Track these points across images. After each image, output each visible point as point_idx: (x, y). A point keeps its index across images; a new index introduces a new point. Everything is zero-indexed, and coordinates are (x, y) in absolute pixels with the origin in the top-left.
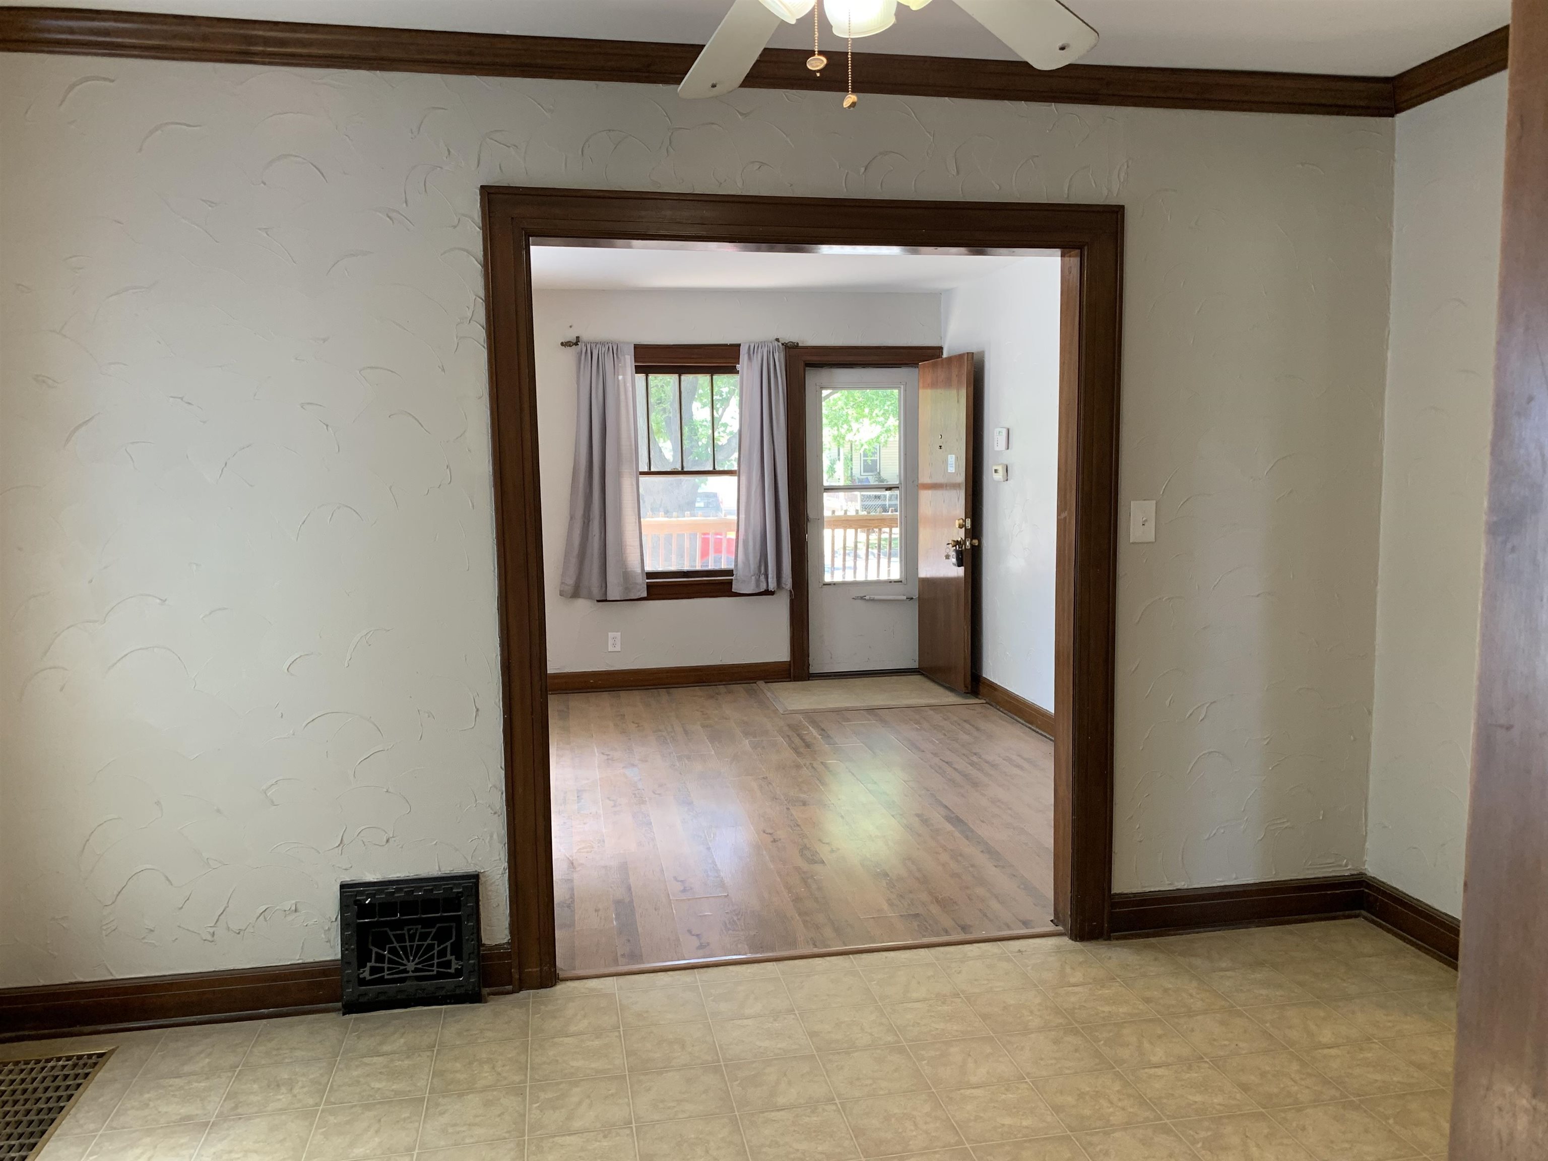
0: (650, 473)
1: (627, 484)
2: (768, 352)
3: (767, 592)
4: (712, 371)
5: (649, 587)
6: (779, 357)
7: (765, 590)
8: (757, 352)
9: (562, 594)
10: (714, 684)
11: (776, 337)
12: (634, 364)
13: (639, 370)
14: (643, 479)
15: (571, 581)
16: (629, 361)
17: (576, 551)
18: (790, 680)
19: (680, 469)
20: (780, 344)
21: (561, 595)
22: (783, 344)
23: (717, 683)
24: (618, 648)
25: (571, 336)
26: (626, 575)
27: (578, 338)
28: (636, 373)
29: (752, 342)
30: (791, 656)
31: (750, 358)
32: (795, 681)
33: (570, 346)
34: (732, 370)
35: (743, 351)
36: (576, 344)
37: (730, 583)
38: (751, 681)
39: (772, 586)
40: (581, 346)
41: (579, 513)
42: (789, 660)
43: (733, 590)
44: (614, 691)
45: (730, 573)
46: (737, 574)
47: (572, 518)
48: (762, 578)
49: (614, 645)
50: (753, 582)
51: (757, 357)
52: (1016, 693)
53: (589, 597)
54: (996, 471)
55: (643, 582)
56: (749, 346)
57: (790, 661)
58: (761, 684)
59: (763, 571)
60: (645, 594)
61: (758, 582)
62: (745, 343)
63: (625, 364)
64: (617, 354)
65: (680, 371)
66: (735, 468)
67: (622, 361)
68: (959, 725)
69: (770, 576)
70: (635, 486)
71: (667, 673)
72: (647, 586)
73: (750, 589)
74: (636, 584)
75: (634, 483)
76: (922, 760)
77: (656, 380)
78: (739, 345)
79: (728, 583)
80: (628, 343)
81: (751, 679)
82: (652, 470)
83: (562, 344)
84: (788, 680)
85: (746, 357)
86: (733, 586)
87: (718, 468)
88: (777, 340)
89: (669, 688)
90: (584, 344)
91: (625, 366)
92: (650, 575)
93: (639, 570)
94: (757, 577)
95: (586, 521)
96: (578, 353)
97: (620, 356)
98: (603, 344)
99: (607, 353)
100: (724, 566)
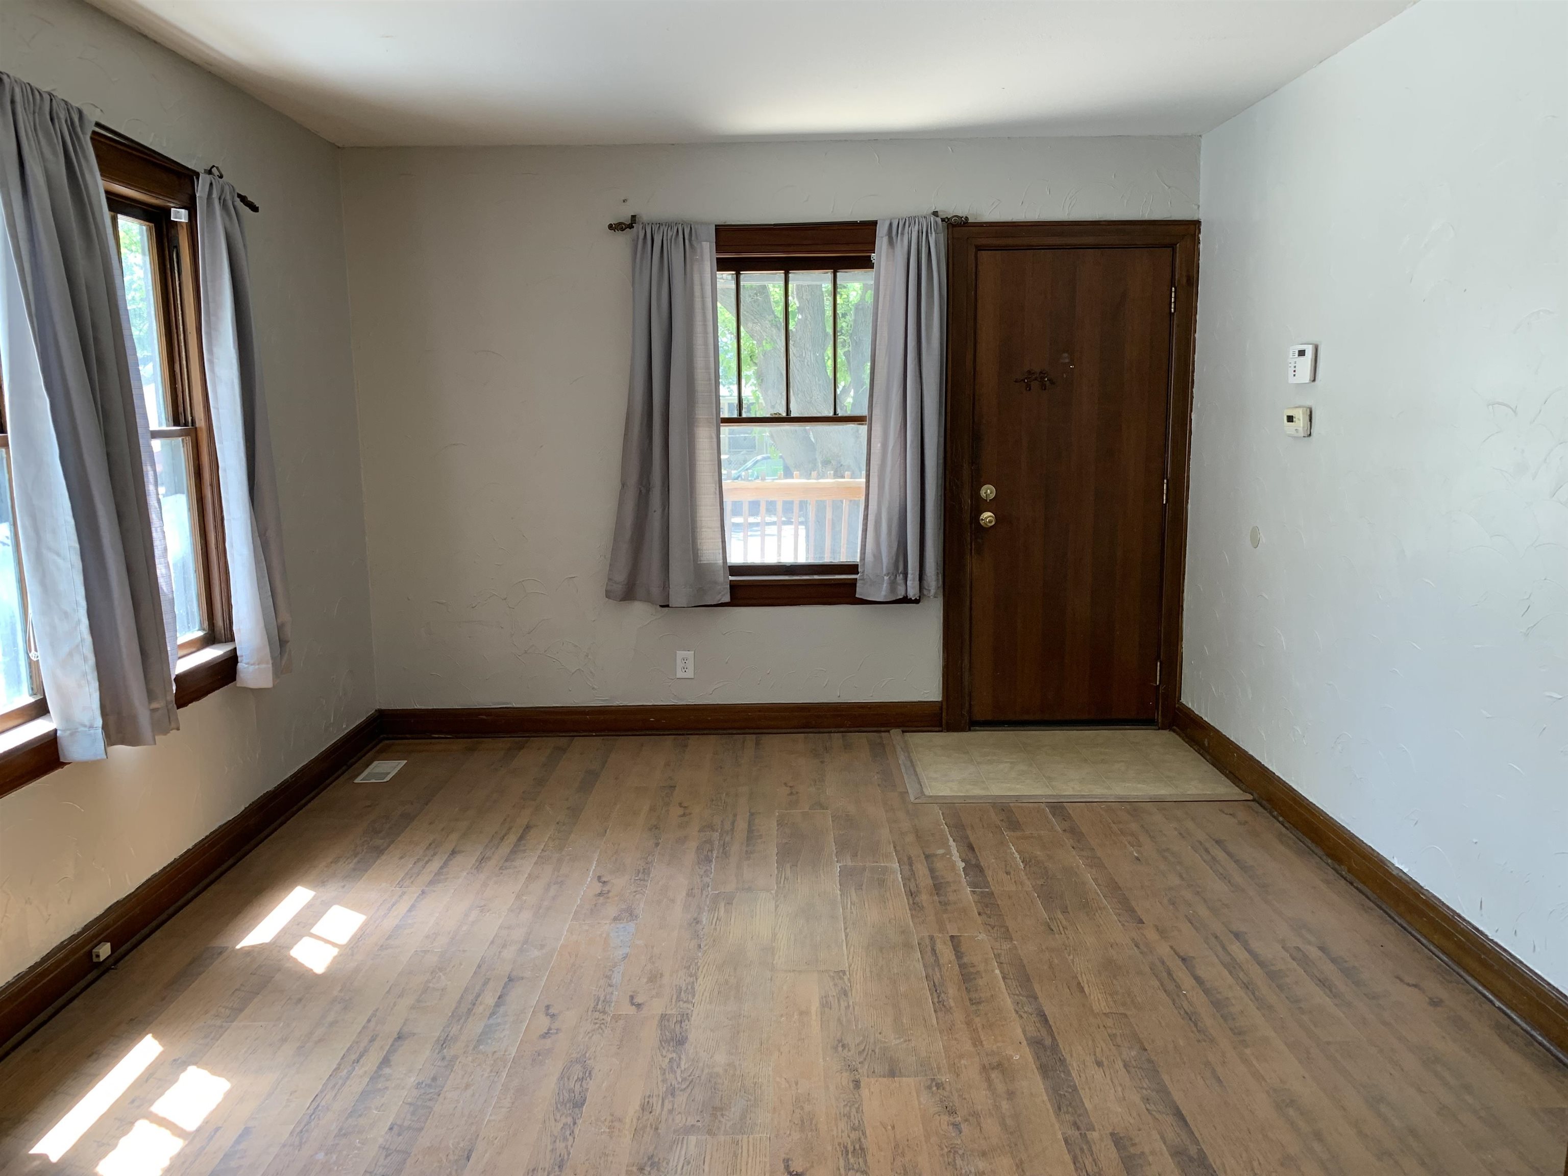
0: (739, 420)
1: (703, 436)
2: (920, 232)
3: (905, 600)
4: (836, 265)
5: (734, 586)
6: (936, 241)
7: (904, 597)
8: (902, 234)
9: (608, 594)
10: (826, 730)
11: (933, 209)
12: (715, 256)
13: (723, 265)
14: (725, 430)
15: (621, 577)
16: (707, 251)
17: (628, 534)
18: (940, 729)
19: (784, 415)
20: (939, 220)
21: (608, 596)
22: (943, 220)
23: (833, 730)
24: (690, 674)
25: (624, 216)
26: (700, 571)
27: (634, 217)
28: (718, 270)
29: (894, 218)
30: (943, 693)
31: (891, 242)
32: (948, 730)
33: (623, 230)
34: (865, 263)
35: (881, 232)
36: (631, 226)
37: (853, 584)
38: (883, 729)
39: (913, 593)
40: (638, 228)
41: (633, 479)
42: (940, 699)
43: (857, 596)
44: (683, 735)
45: (852, 568)
46: (863, 572)
47: (623, 484)
48: (900, 578)
49: (685, 669)
50: (885, 585)
51: (902, 240)
52: (1311, 800)
53: (648, 599)
54: (1290, 419)
55: (725, 580)
56: (891, 224)
57: (941, 702)
58: (895, 733)
59: (901, 569)
60: (727, 599)
61: (893, 584)
62: (884, 220)
63: (702, 256)
64: (690, 240)
65: (787, 266)
66: (864, 412)
67: (699, 251)
68: (1207, 851)
69: (910, 576)
70: (715, 440)
71: (760, 711)
72: (731, 586)
73: (882, 594)
74: (716, 583)
75: (714, 436)
76: (1137, 946)
77: (752, 279)
78: (875, 223)
79: (850, 584)
80: (707, 224)
81: (882, 725)
82: (744, 415)
83: (611, 227)
84: (937, 729)
85: (885, 240)
86: (857, 589)
87: (840, 413)
88: (935, 214)
89: (759, 734)
90: (641, 226)
91: (702, 259)
92: (735, 570)
93: (720, 562)
94: (892, 578)
95: (644, 491)
96: (633, 240)
97: (695, 243)
98: (669, 225)
99: (675, 239)
100: (843, 557)
